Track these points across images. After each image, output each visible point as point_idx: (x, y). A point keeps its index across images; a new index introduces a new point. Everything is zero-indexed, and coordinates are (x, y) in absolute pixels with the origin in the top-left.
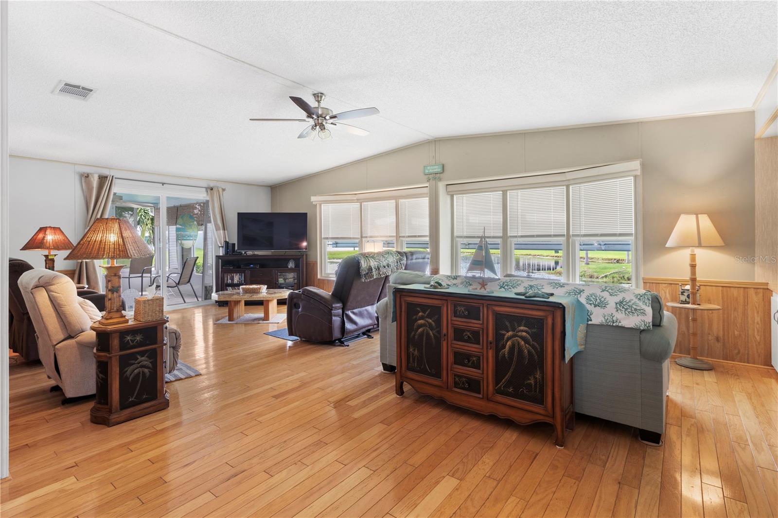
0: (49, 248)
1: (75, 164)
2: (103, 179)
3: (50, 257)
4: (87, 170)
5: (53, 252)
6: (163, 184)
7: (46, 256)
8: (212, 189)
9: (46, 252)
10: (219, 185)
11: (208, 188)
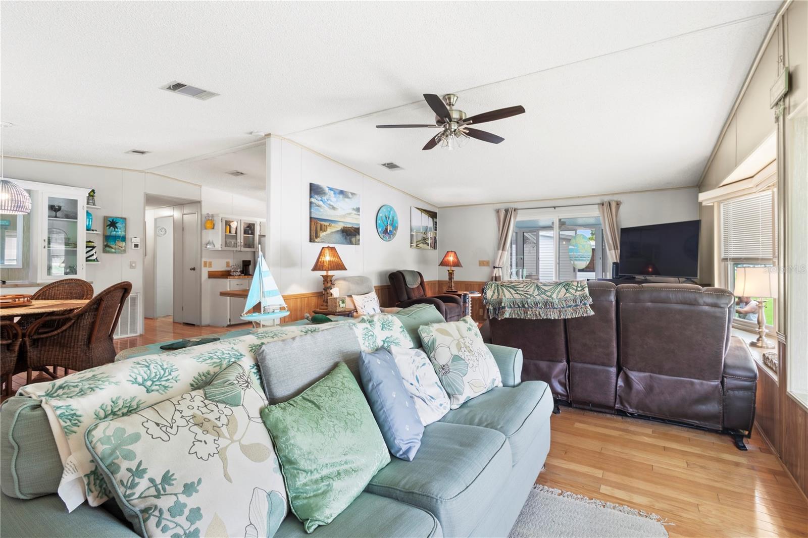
0: (451, 266)
1: (493, 204)
2: (507, 211)
3: (451, 272)
4: (498, 206)
5: (453, 268)
6: (555, 207)
7: (448, 271)
8: (603, 205)
9: (449, 268)
10: (616, 198)
11: (600, 204)
